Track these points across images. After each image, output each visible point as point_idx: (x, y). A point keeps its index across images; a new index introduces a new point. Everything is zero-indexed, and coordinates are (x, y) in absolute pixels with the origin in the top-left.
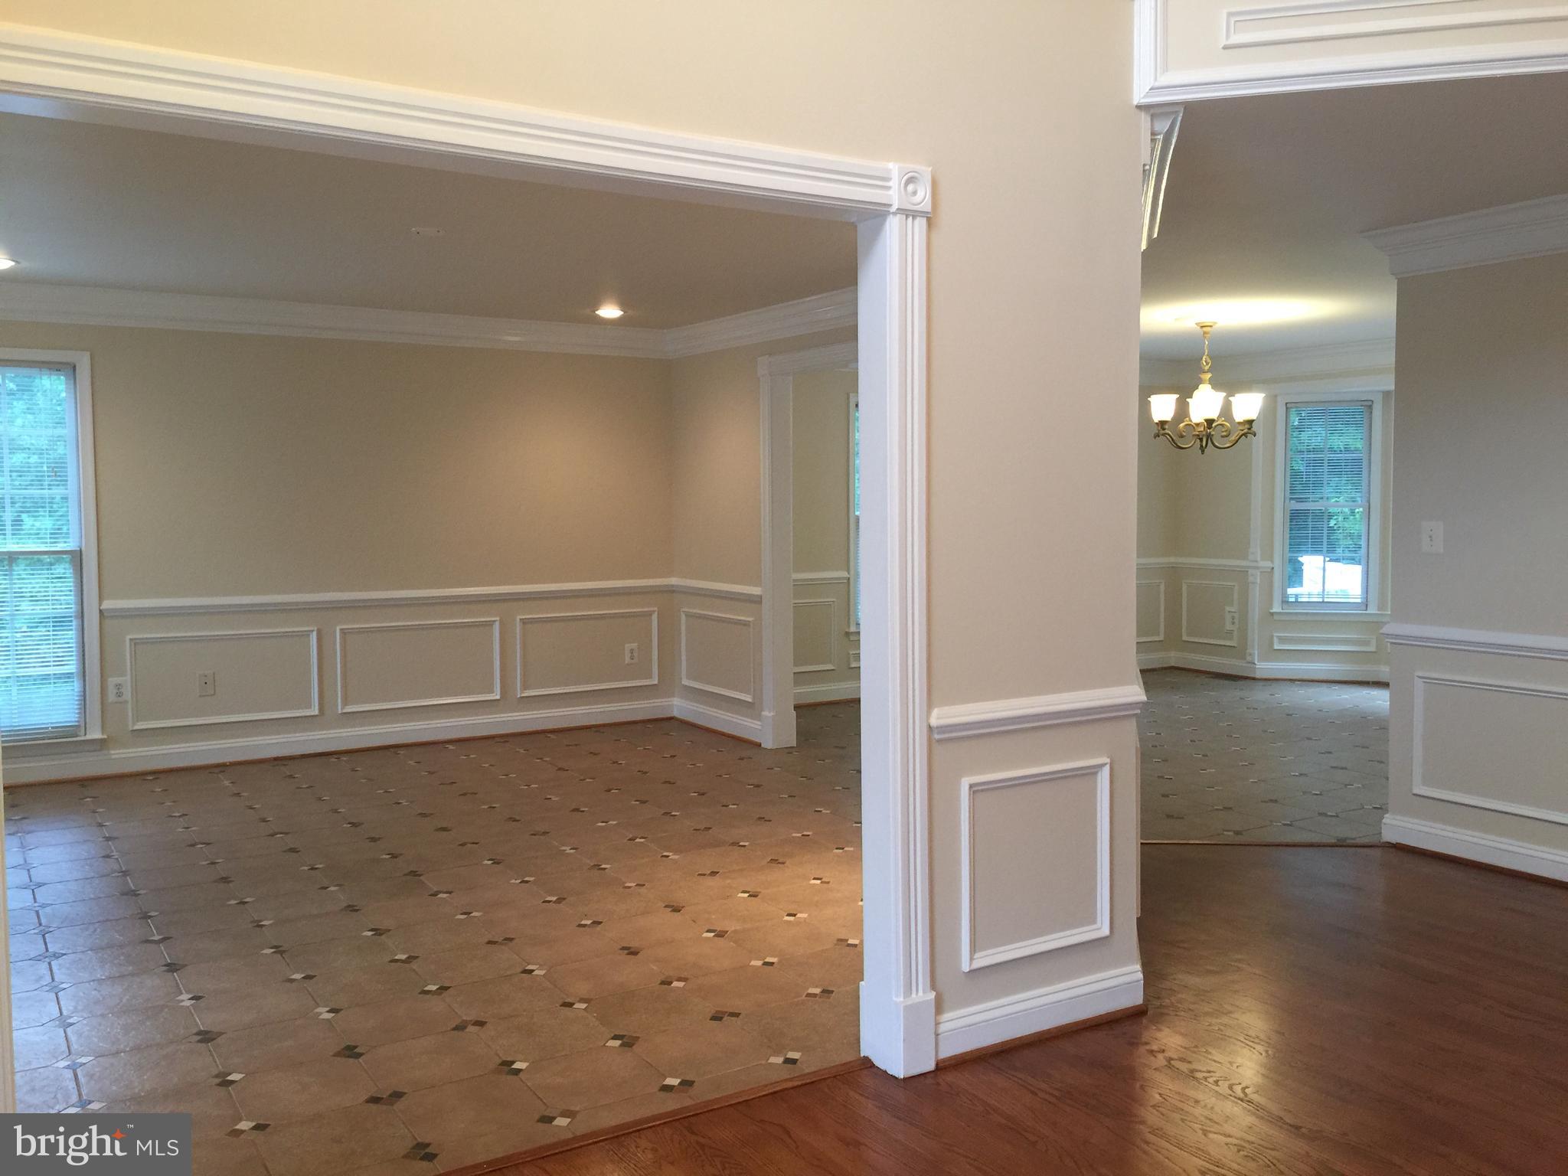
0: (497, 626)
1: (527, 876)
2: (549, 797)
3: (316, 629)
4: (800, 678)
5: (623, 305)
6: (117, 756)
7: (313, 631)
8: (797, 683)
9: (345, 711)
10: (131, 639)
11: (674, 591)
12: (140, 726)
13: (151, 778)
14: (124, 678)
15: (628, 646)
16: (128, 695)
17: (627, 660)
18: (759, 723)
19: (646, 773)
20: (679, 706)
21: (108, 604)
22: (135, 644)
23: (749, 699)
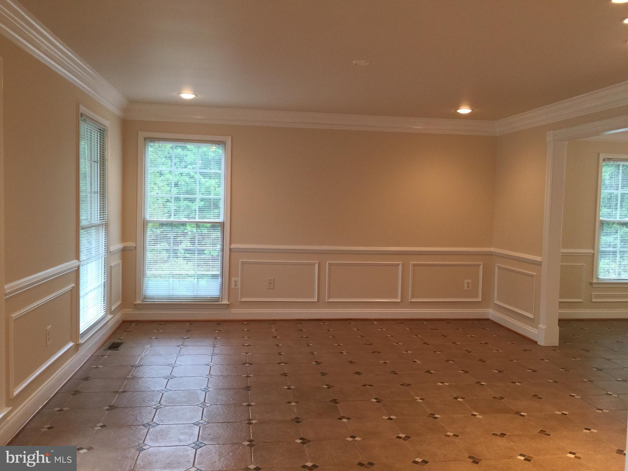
0: (400, 267)
1: (392, 415)
2: (416, 360)
3: (318, 262)
4: (562, 305)
5: (472, 106)
6: (234, 312)
7: (316, 263)
8: (560, 308)
9: (329, 301)
10: (241, 262)
11: (492, 255)
12: (244, 299)
13: (245, 323)
14: (238, 278)
15: (466, 281)
16: (239, 286)
17: (466, 288)
18: (537, 331)
19: (470, 352)
20: (492, 314)
21: (233, 246)
22: (243, 264)
23: (531, 316)
